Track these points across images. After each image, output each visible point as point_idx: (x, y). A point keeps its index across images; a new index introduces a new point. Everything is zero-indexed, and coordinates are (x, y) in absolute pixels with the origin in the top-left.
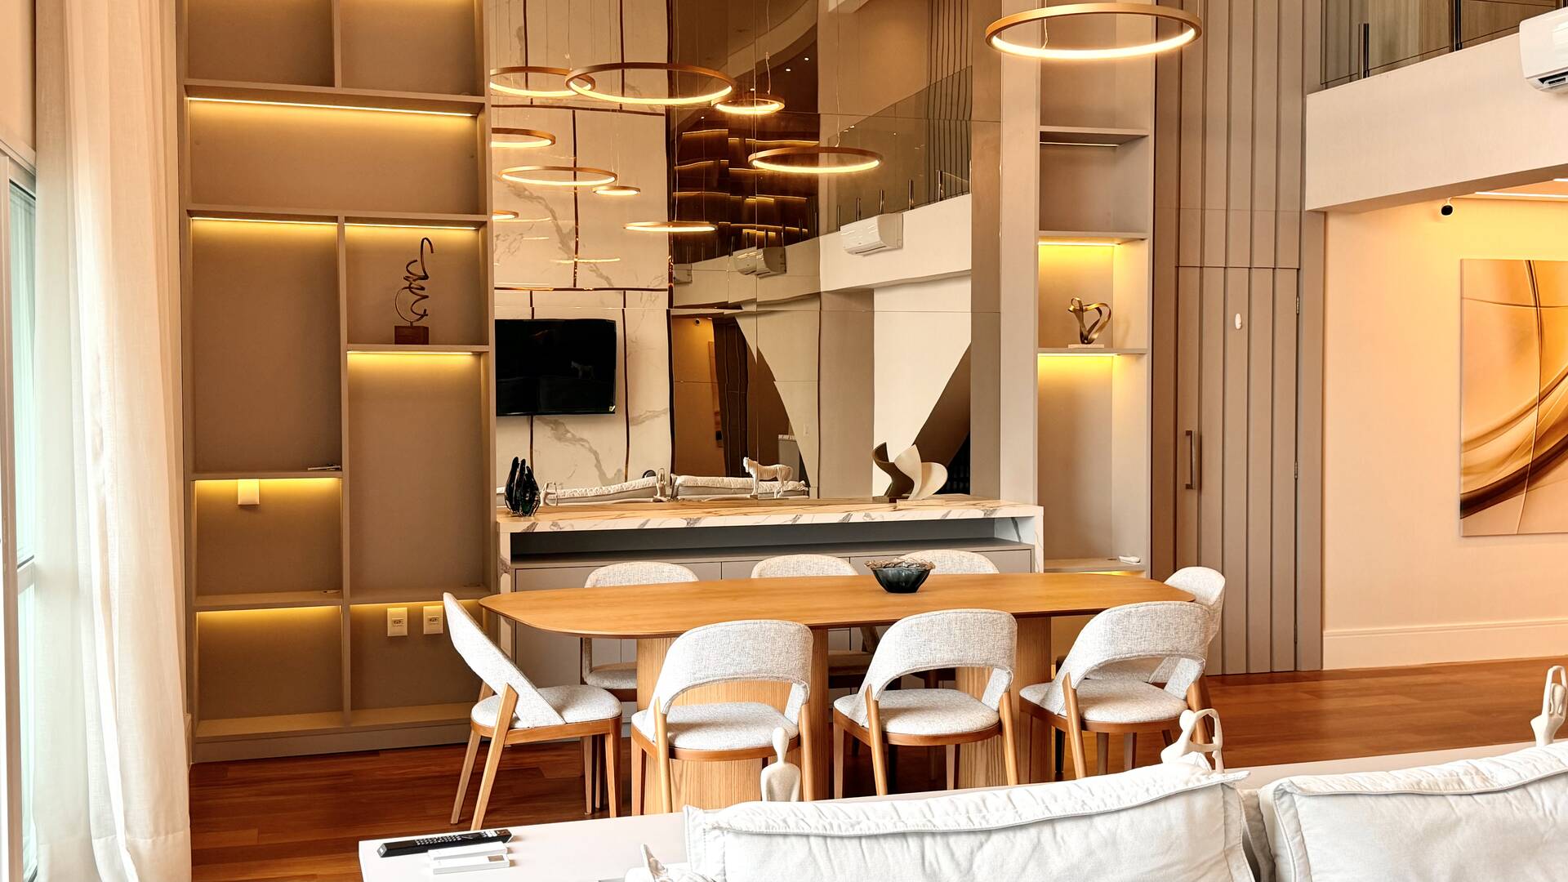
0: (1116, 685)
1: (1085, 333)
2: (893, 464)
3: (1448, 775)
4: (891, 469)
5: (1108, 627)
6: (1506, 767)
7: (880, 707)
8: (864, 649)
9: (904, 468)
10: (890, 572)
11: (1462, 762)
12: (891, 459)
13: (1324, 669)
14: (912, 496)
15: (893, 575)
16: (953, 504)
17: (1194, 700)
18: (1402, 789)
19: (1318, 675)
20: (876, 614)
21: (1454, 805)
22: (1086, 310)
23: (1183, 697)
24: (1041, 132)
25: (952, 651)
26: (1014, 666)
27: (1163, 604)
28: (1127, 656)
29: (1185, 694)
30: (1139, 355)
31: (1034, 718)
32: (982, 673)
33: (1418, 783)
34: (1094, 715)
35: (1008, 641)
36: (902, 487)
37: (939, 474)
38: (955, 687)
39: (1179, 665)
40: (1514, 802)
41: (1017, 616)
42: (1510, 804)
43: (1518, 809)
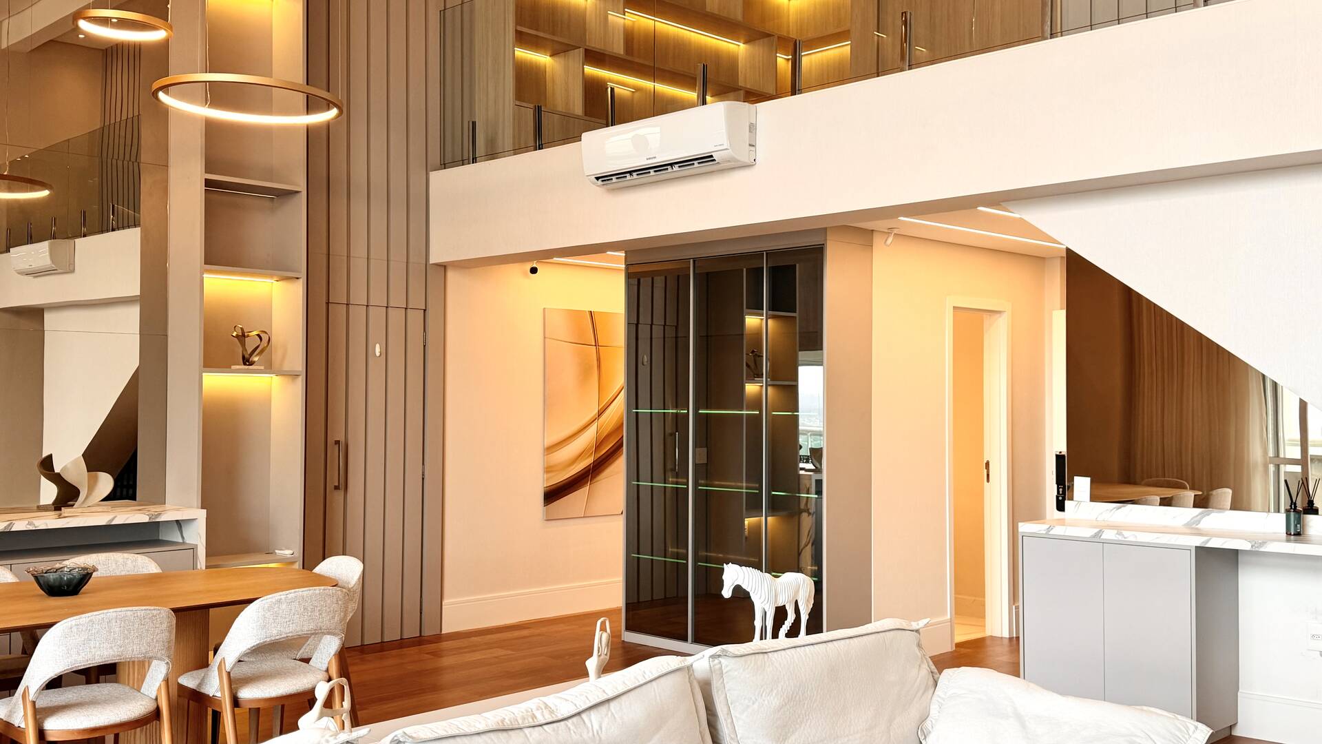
0: (268, 664)
1: (247, 356)
2: (59, 474)
3: (525, 712)
4: (57, 479)
5: (260, 614)
6: (567, 700)
7: (37, 707)
8: (24, 652)
9: (70, 477)
10: (52, 577)
11: (536, 700)
12: (57, 470)
13: (443, 632)
14: (77, 504)
15: (54, 580)
16: (119, 509)
17: (334, 671)
18: (491, 728)
19: (439, 638)
20: (36, 617)
21: (528, 735)
22: (248, 336)
23: (325, 668)
24: (206, 179)
25: (111, 648)
26: (172, 657)
27: (310, 590)
28: (277, 638)
29: (326, 665)
30: (295, 376)
31: (191, 702)
32: (142, 665)
33: (503, 721)
34: (246, 694)
35: (167, 634)
36: (68, 495)
37: (106, 483)
38: (116, 681)
39: (323, 641)
40: (572, 728)
41: (175, 611)
42: (569, 729)
43: (574, 732)
